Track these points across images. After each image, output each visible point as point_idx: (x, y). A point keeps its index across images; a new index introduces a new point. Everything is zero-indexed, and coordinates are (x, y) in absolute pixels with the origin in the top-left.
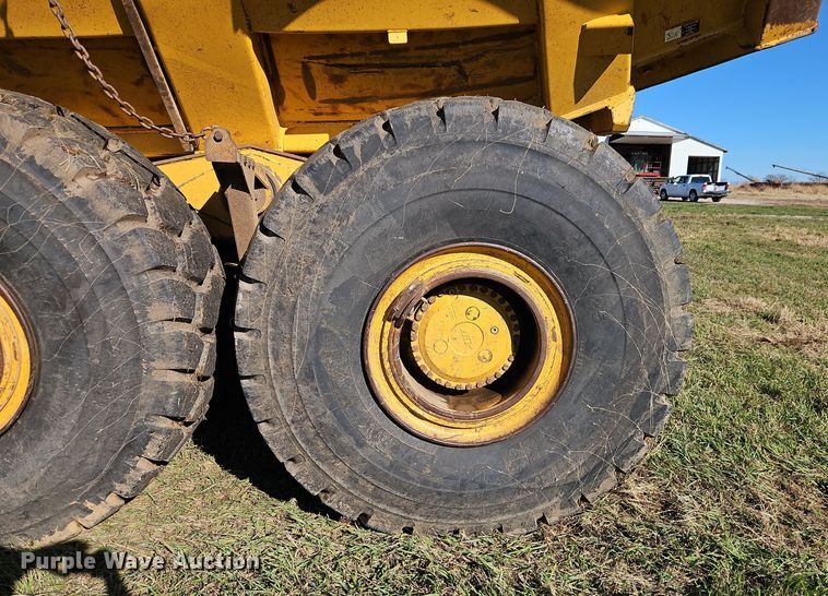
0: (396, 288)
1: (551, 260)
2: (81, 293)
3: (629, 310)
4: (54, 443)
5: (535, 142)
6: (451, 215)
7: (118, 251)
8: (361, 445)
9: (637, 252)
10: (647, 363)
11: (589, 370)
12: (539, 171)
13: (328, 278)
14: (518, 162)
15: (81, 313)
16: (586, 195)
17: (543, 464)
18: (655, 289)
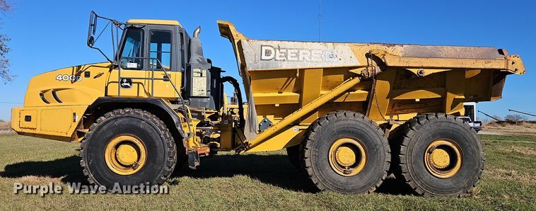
0: (429, 147)
1: (458, 142)
2: (378, 147)
3: (473, 151)
4: (369, 174)
5: (454, 121)
6: (440, 134)
9: (473, 141)
10: (477, 162)
11: (466, 163)
12: (455, 126)
13: (418, 145)
14: (451, 125)
16: (463, 130)
18: (478, 148)
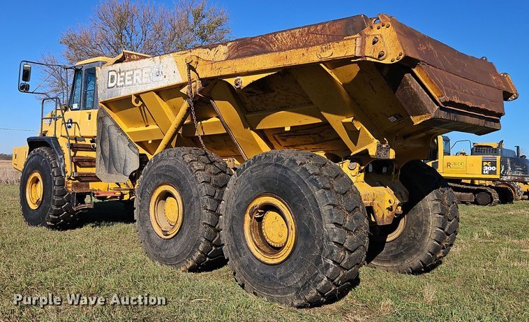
2: (192, 200)
6: (263, 185)
7: (200, 190)
8: (241, 256)
10: (318, 243)
13: (236, 201)
14: (280, 169)
15: (191, 205)
17: (287, 277)
